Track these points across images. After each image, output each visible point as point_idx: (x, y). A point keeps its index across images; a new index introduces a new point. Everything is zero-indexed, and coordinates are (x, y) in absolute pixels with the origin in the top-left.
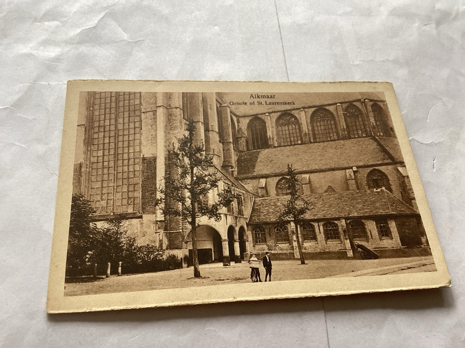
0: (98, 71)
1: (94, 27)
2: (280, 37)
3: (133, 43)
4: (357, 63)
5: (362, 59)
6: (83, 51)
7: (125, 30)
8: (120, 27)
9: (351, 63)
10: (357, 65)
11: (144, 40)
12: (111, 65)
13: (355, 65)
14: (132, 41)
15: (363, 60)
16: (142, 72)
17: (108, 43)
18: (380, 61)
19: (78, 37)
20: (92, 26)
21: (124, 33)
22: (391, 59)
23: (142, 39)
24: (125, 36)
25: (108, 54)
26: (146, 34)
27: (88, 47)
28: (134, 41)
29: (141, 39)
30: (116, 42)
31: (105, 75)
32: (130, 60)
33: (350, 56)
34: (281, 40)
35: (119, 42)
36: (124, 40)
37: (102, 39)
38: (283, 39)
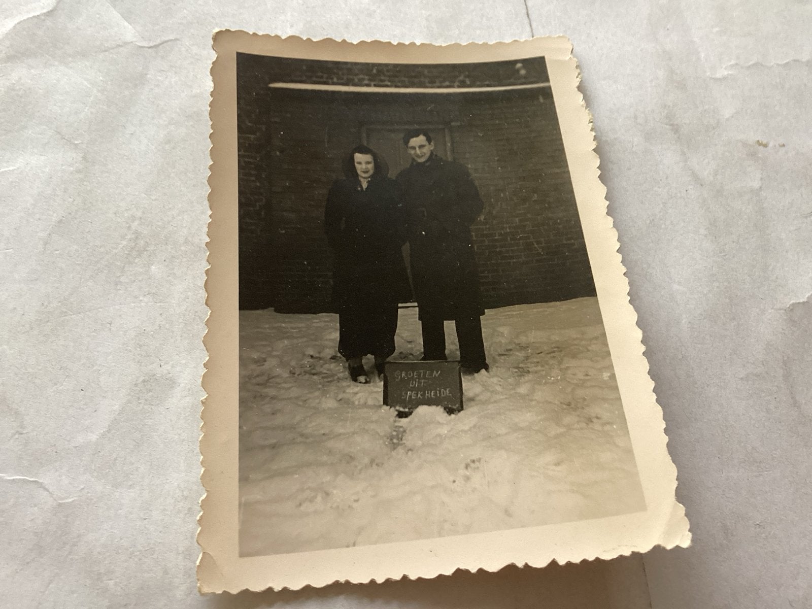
0: (59, 133)
1: (50, 13)
2: (525, 11)
3: (150, 50)
4: (722, 73)
5: (733, 62)
6: (20, 78)
7: (127, 16)
8: (115, 7)
9: (708, 74)
10: (724, 78)
11: (176, 40)
12: (92, 113)
13: (720, 79)
14: (145, 44)
15: (737, 64)
16: (172, 127)
17: (84, 55)
18: (778, 65)
19: (7, 43)
20: (45, 11)
21: (126, 24)
22: (804, 60)
23: (172, 37)
24: (129, 32)
25: (86, 83)
26: (181, 24)
27: (33, 67)
28: (151, 44)
29: (167, 39)
30: (106, 51)
31: (76, 142)
32: (143, 97)
33: (703, 55)
34: (526, 21)
35: (113, 48)
36: (126, 43)
37: (68, 44)
38: (533, 17)
